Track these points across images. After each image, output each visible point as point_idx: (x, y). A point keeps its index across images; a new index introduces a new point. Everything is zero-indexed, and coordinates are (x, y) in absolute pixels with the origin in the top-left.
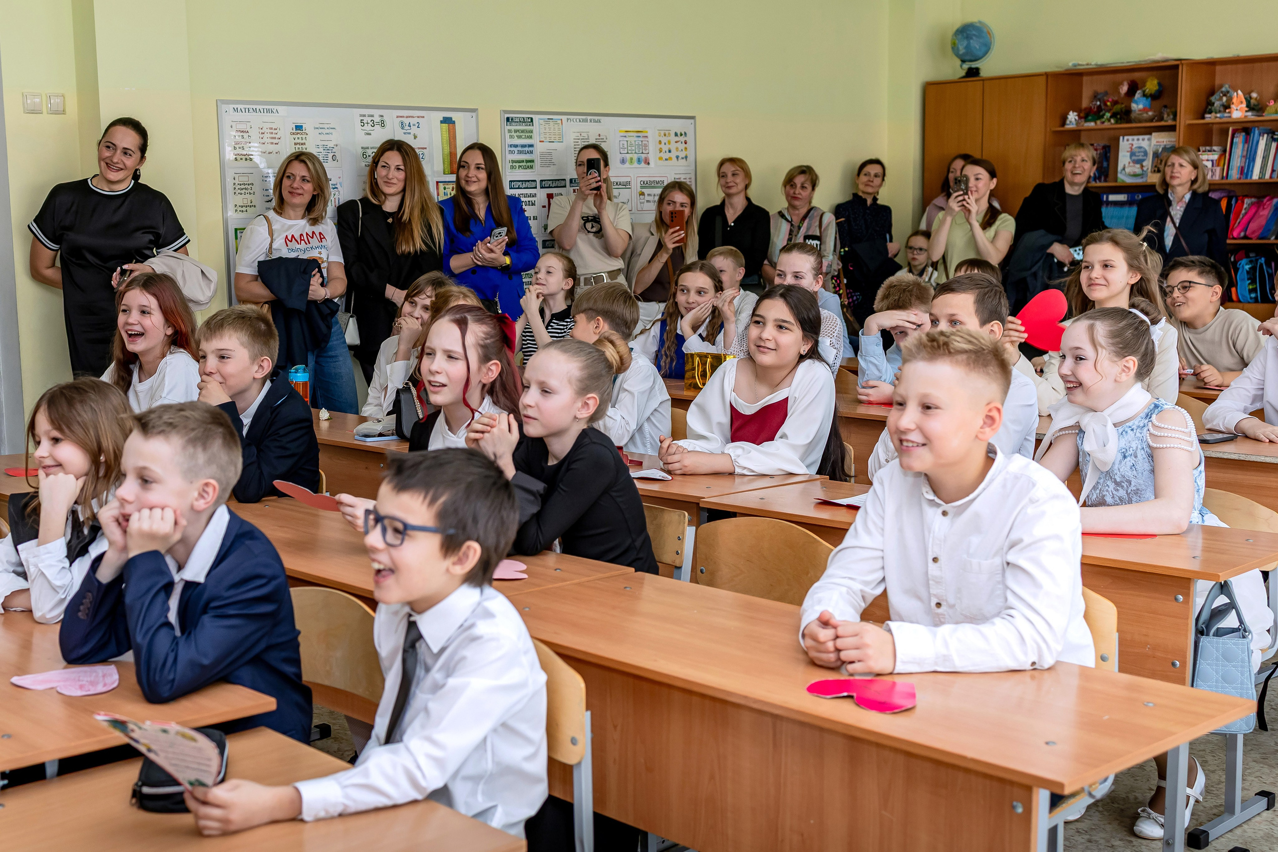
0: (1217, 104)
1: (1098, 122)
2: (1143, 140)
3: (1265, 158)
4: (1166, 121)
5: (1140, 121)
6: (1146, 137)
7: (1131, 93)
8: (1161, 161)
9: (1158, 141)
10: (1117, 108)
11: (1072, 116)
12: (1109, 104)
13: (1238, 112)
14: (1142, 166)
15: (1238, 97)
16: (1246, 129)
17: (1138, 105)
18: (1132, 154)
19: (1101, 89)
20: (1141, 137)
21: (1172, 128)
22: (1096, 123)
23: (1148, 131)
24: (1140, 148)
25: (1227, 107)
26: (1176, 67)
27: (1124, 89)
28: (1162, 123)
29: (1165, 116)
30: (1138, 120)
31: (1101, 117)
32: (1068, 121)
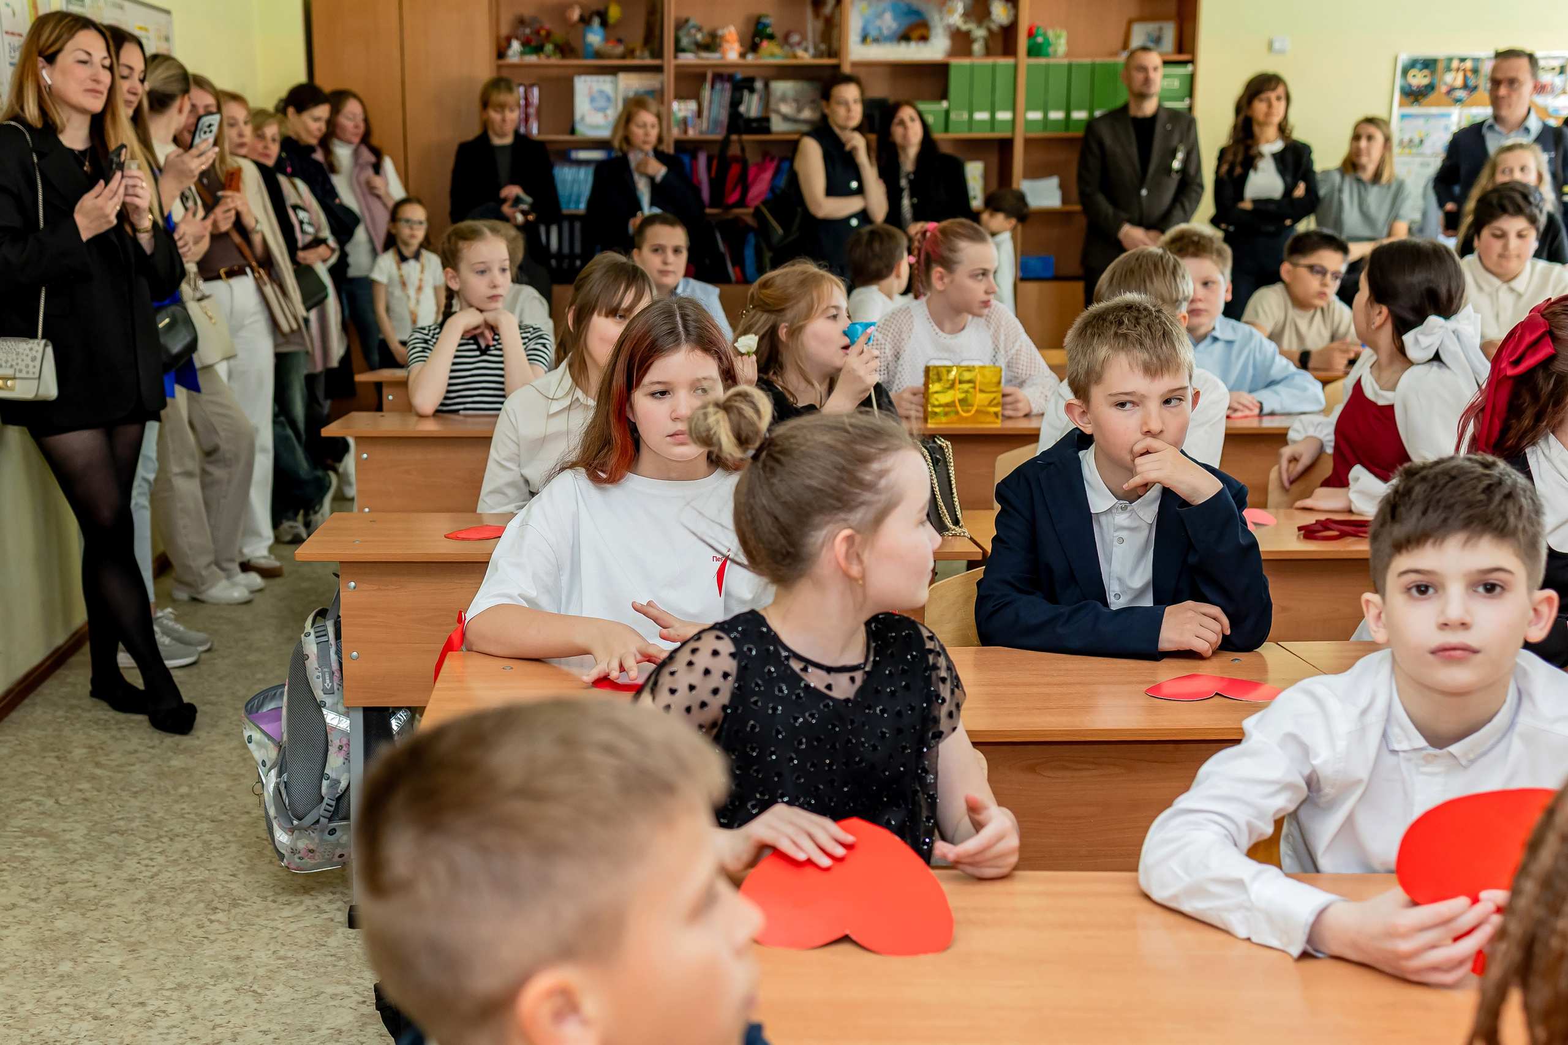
0: (685, 42)
1: (542, 56)
2: (604, 81)
4: (642, 58)
5: (610, 58)
6: (608, 78)
7: (585, 20)
9: (630, 84)
10: (559, 36)
11: (516, 45)
12: (543, 33)
13: (732, 53)
14: (606, 116)
15: (734, 33)
17: (596, 38)
18: (592, 100)
19: (529, 13)
20: (601, 78)
21: (658, 69)
22: (540, 57)
23: (613, 71)
24: (601, 92)
25: (714, 44)
27: (575, 15)
28: (636, 62)
29: (638, 53)
30: (598, 55)
31: (538, 49)
32: (510, 52)
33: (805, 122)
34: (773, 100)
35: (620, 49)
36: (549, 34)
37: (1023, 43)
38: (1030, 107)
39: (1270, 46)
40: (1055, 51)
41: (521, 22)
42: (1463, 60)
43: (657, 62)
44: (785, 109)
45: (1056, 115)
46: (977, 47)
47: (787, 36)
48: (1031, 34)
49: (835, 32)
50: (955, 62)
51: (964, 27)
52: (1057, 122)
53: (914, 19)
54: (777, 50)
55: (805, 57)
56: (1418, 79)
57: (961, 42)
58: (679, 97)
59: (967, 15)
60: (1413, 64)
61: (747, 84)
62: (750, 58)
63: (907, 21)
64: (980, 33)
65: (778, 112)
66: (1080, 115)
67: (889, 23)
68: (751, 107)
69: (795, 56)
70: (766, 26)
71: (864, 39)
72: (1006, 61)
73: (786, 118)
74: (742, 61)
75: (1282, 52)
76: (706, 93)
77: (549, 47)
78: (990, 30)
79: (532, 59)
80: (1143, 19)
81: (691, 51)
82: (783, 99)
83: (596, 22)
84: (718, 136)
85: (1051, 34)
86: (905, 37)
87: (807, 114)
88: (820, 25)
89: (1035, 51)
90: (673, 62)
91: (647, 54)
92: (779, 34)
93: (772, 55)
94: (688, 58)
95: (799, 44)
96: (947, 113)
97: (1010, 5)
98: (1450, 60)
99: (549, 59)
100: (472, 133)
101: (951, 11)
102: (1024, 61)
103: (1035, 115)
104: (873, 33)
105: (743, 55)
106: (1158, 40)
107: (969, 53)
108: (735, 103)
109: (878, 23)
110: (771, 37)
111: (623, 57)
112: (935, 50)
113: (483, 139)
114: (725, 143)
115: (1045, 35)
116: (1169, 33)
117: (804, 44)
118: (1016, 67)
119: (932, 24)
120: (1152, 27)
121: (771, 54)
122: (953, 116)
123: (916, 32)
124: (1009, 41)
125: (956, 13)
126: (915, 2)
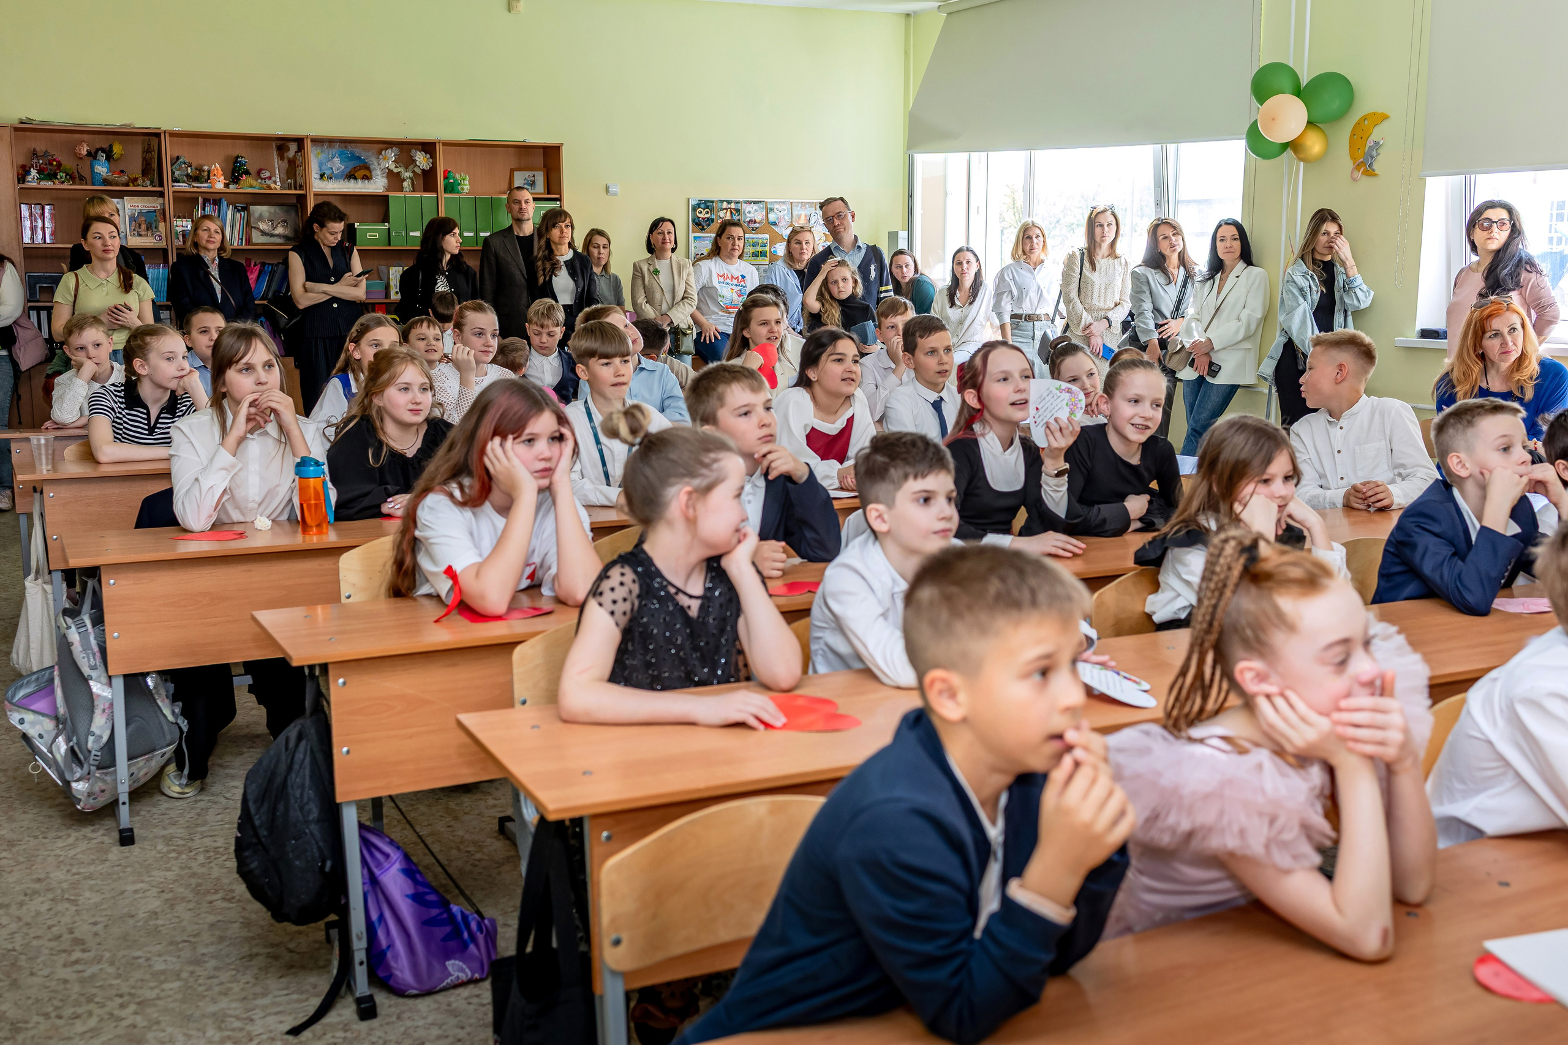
0: (180, 174)
1: (57, 181)
3: (232, 227)
4: (144, 185)
5: (117, 185)
7: (92, 155)
8: (140, 225)
9: (136, 205)
11: (33, 173)
12: (54, 163)
13: (219, 184)
15: (217, 168)
16: (215, 200)
19: (40, 147)
21: (159, 195)
22: (54, 183)
26: (158, 135)
27: (83, 151)
28: (140, 188)
29: (140, 181)
30: (106, 182)
31: (52, 176)
32: (29, 178)
33: (279, 236)
34: (252, 219)
35: (125, 179)
36: (59, 165)
37: (441, 183)
39: (607, 189)
40: (463, 189)
41: (36, 155)
42: (729, 202)
43: (160, 189)
44: (262, 226)
46: (407, 185)
47: (259, 172)
48: (446, 178)
49: (299, 171)
50: (391, 194)
51: (396, 170)
53: (355, 163)
54: (254, 183)
55: (277, 187)
56: (703, 215)
57: (395, 180)
58: (178, 216)
59: (399, 162)
60: (699, 205)
62: (233, 188)
63: (352, 165)
64: (407, 174)
65: (258, 229)
67: (337, 165)
69: (269, 187)
70: (242, 164)
71: (322, 176)
72: (430, 195)
73: (264, 233)
74: (226, 190)
75: (615, 194)
77: (62, 175)
78: (414, 172)
79: (49, 184)
80: (519, 169)
81: (184, 182)
82: (261, 218)
83: (102, 156)
85: (458, 176)
86: (351, 176)
87: (280, 230)
88: (285, 164)
89: (449, 188)
90: (171, 190)
91: (148, 183)
92: (253, 170)
93: (251, 186)
94: (183, 186)
95: (270, 178)
96: (389, 229)
97: (428, 156)
98: (722, 202)
99: (64, 184)
101: (385, 159)
102: (443, 196)
104: (328, 172)
105: (227, 186)
106: (533, 184)
107: (401, 189)
109: (330, 165)
110: (247, 173)
111: (127, 185)
112: (377, 185)
115: (454, 177)
116: (540, 178)
117: (273, 179)
118: (437, 201)
119: (372, 167)
120: (527, 174)
121: (249, 185)
122: (393, 234)
123: (359, 170)
124: (428, 180)
125: (389, 160)
126: (358, 150)
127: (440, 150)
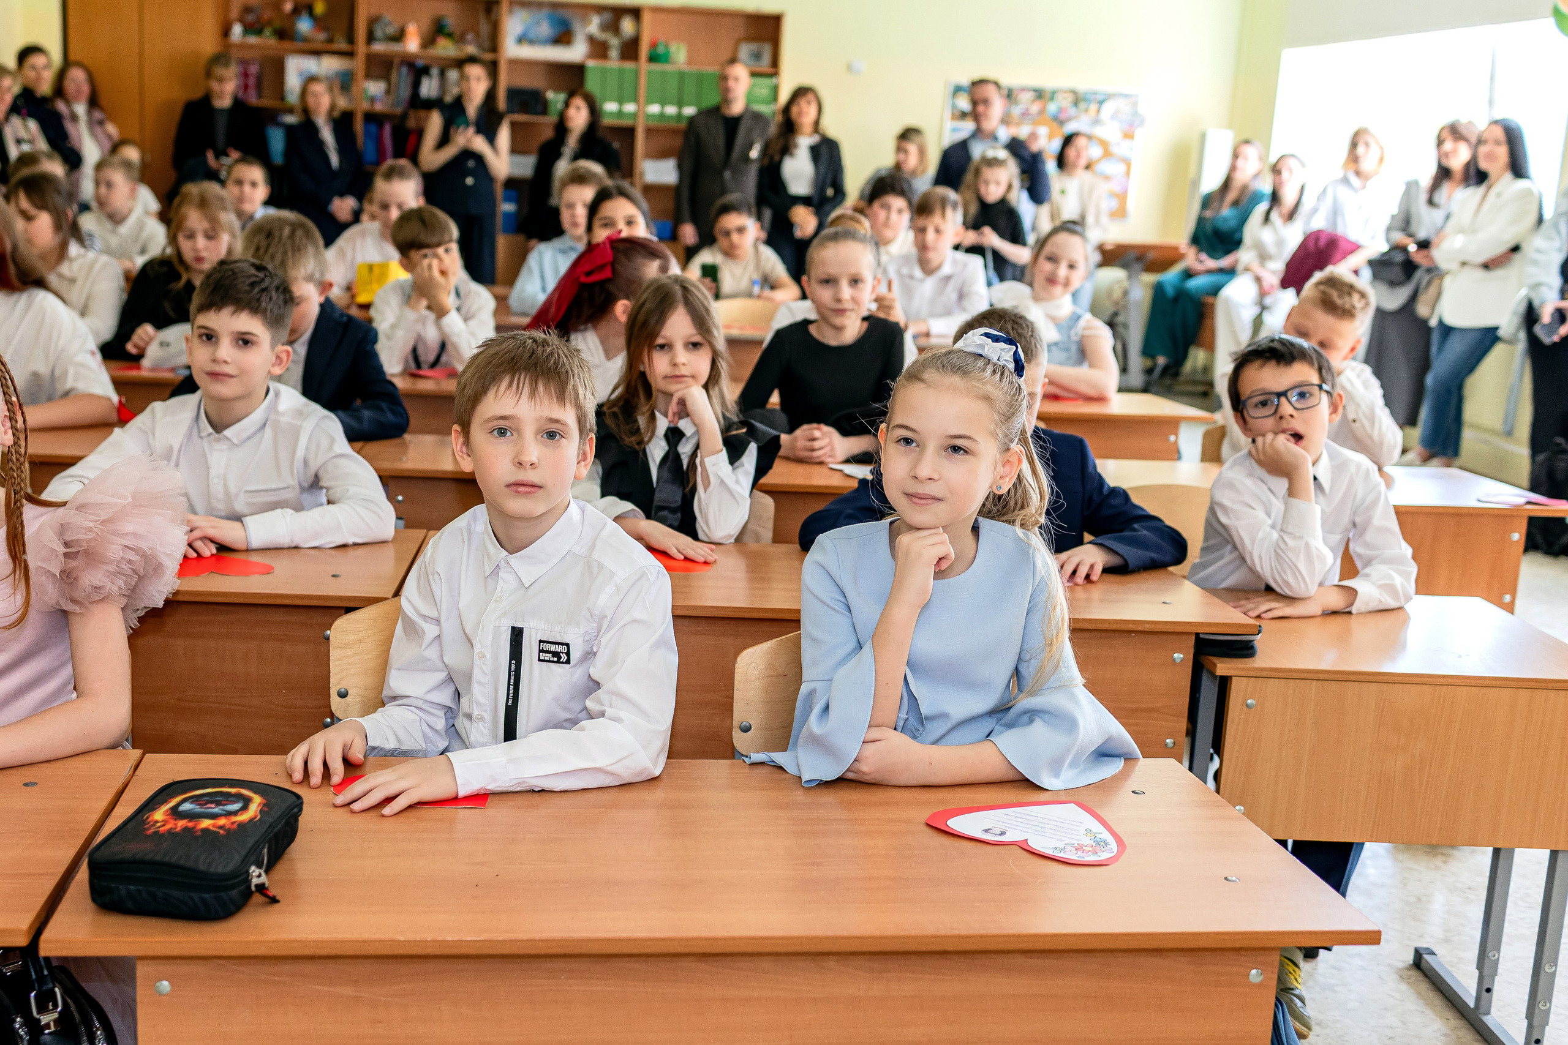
0: (376, 33)
1: (261, 37)
2: (311, 61)
4: (340, 44)
5: (307, 42)
6: (314, 59)
7: (296, 11)
9: (330, 64)
10: (277, 24)
11: (237, 30)
13: (412, 45)
15: (413, 28)
17: (304, 26)
20: (308, 59)
21: (350, 54)
22: (259, 39)
23: (317, 53)
25: (399, 36)
27: (288, 7)
28: (335, 47)
29: (337, 40)
30: (305, 40)
31: (259, 32)
32: (235, 34)
35: (324, 36)
36: (269, 21)
37: (644, 50)
38: (650, 101)
40: (675, 60)
41: (247, 9)
43: (349, 48)
45: (671, 110)
46: (614, 53)
47: (461, 35)
48: (653, 45)
50: (591, 64)
51: (601, 37)
52: (670, 117)
53: (562, 27)
54: (451, 45)
57: (599, 49)
58: (369, 76)
59: (604, 27)
60: (959, 89)
61: (425, 71)
62: (428, 50)
63: (558, 29)
64: (614, 42)
66: (689, 111)
67: (545, 29)
68: (429, 88)
70: (446, 26)
71: (520, 41)
72: (629, 65)
74: (420, 52)
75: (859, 73)
76: (394, 76)
77: (268, 32)
78: (621, 40)
79: (253, 40)
80: (746, 40)
81: (380, 41)
83: (305, 13)
84: (399, 110)
85: (672, 46)
86: (557, 41)
89: (653, 58)
90: (364, 49)
91: (343, 41)
92: (455, 33)
94: (379, 47)
97: (635, 22)
99: (268, 41)
100: (196, 94)
101: (590, 22)
102: (644, 66)
103: (654, 109)
104: (530, 36)
105: (422, 47)
106: (756, 58)
107: (604, 57)
108: (416, 85)
109: (535, 28)
110: (448, 35)
111: (327, 42)
112: (576, 52)
113: (205, 101)
114: (404, 116)
115: (662, 47)
116: (766, 51)
118: (637, 73)
119: (576, 32)
120: (753, 46)
121: (445, 48)
123: (563, 37)
124: (630, 50)
125: (594, 26)
126: (565, 14)
127: (646, 17)
